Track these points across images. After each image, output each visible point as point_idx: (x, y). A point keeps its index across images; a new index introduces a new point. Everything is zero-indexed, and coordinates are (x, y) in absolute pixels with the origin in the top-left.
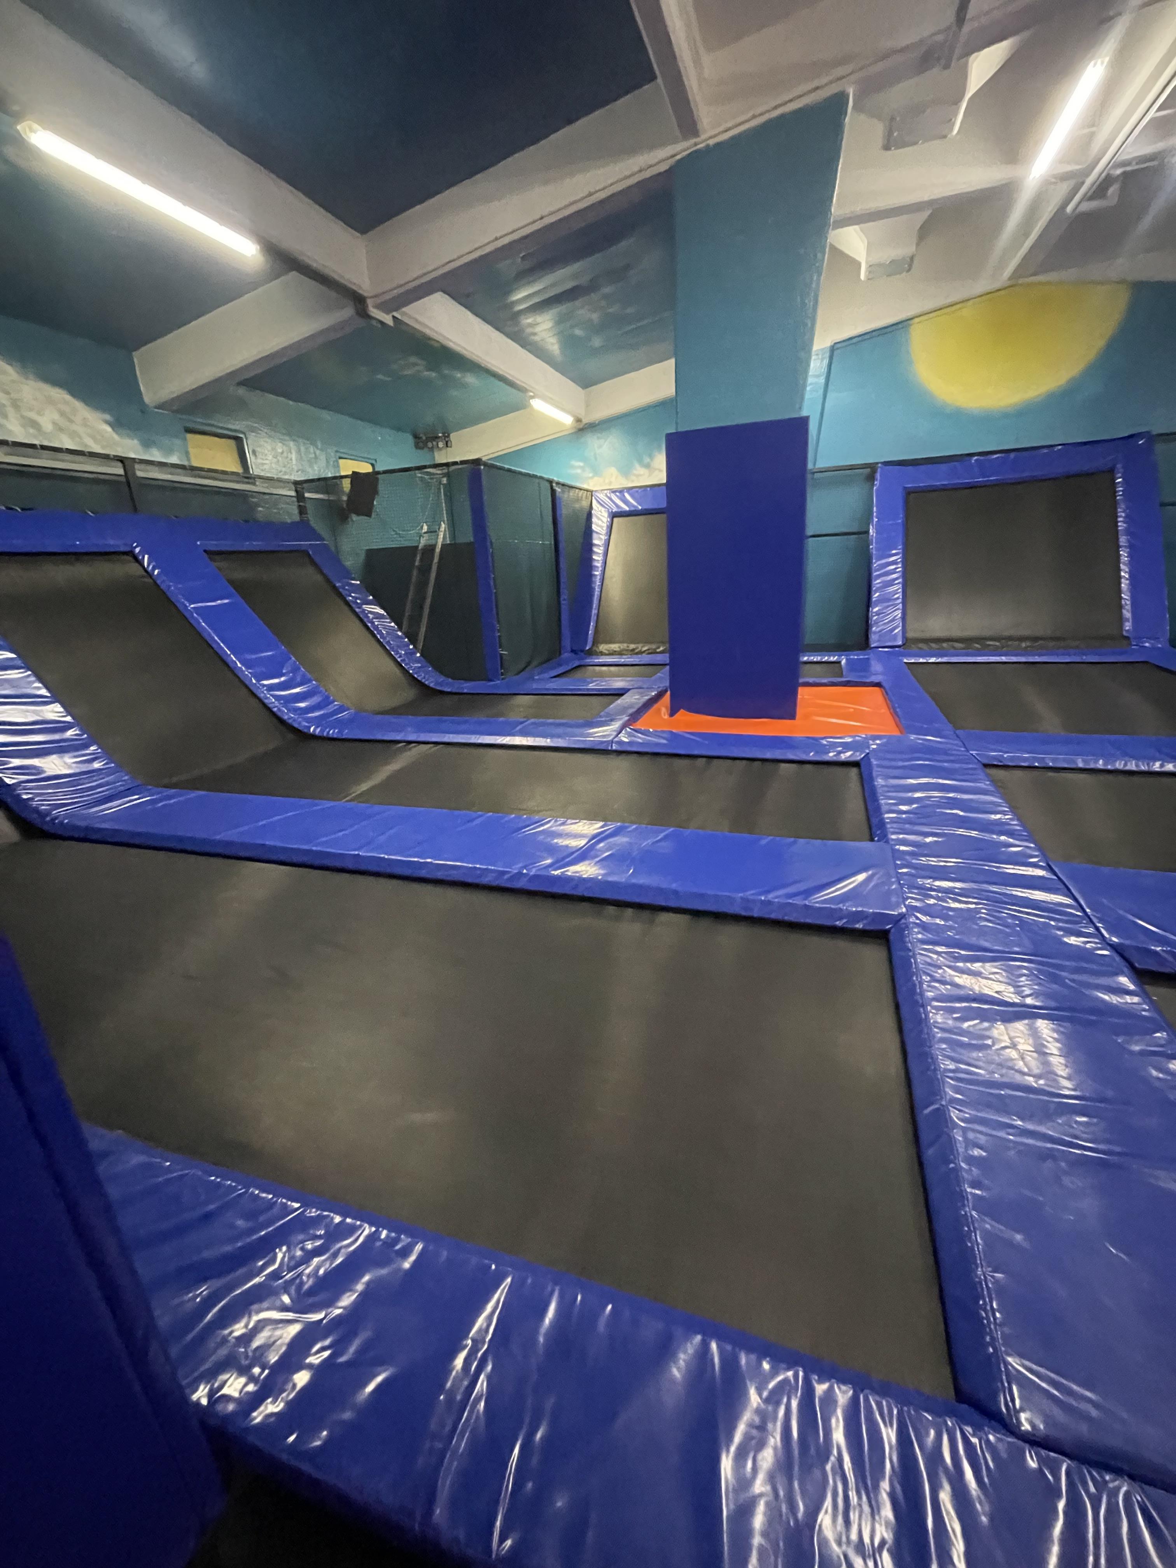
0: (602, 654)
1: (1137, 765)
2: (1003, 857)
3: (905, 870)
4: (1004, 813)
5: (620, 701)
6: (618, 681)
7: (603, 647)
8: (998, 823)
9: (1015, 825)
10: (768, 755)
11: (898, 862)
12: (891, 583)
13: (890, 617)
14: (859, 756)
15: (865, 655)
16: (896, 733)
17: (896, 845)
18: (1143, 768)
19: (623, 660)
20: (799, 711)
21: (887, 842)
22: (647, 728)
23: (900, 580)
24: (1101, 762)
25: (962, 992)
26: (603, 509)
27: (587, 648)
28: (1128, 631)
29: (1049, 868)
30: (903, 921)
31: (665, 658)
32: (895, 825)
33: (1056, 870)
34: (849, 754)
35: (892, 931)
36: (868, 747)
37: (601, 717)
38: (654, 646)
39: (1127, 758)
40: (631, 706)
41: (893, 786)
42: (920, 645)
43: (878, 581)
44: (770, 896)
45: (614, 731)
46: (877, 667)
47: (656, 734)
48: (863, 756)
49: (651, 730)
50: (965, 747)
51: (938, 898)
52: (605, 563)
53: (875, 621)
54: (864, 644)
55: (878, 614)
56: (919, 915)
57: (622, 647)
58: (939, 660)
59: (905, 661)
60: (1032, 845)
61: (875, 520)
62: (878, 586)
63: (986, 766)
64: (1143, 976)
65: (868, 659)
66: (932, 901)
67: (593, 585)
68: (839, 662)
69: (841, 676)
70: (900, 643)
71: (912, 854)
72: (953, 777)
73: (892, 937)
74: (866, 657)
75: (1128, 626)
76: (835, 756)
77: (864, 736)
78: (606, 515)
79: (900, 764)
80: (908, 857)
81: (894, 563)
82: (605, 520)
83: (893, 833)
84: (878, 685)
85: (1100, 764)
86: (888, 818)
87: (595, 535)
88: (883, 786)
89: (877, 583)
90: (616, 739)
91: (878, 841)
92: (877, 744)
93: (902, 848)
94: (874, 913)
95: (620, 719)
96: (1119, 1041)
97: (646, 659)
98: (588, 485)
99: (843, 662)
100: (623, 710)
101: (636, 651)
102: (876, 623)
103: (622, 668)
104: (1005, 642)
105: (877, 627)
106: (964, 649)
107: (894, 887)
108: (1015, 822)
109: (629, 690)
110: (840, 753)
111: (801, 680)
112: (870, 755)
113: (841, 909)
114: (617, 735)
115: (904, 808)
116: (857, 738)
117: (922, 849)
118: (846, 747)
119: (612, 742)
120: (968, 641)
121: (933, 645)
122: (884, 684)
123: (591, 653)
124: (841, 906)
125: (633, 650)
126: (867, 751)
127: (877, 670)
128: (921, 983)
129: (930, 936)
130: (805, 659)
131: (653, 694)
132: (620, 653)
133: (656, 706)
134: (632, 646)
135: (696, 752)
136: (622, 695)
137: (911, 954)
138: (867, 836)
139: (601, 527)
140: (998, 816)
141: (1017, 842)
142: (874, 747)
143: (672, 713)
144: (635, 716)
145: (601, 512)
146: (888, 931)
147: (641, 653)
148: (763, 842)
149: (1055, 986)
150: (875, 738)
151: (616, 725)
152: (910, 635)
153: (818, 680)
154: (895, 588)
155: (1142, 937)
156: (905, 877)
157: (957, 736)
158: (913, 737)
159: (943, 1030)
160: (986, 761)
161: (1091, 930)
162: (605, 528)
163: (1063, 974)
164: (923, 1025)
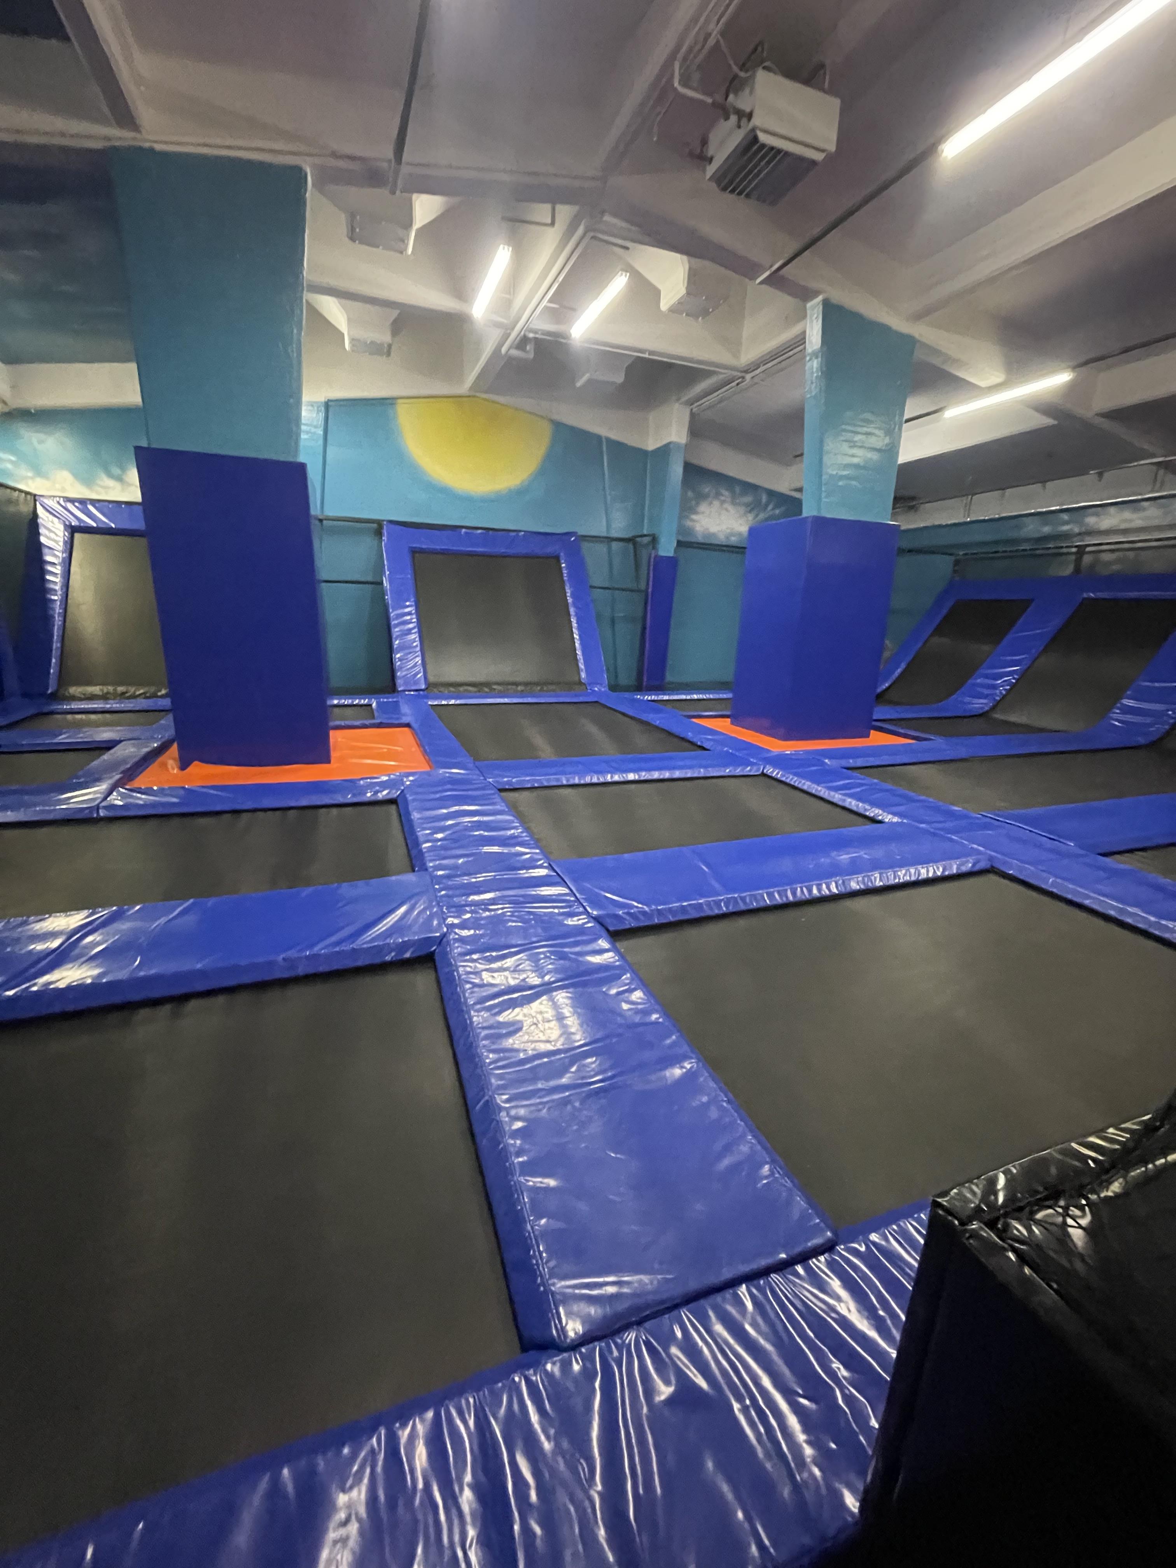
0: (73, 698)
1: (598, 779)
2: (519, 865)
3: (443, 893)
4: (515, 828)
5: (106, 757)
6: (106, 731)
7: (73, 690)
8: (513, 837)
9: (525, 837)
10: (304, 802)
11: (437, 887)
12: (409, 631)
13: (412, 663)
14: (395, 794)
15: (393, 698)
16: (426, 768)
17: (434, 871)
18: (602, 780)
19: (108, 706)
20: (334, 755)
21: (426, 870)
22: (149, 786)
23: (416, 630)
24: (577, 778)
25: (496, 990)
26: (56, 520)
27: (49, 692)
28: (584, 679)
29: (551, 867)
30: (445, 940)
31: (167, 703)
32: (432, 854)
33: (556, 868)
34: (385, 792)
35: (437, 951)
36: (403, 784)
37: (78, 778)
38: (152, 689)
39: (592, 774)
40: (124, 761)
41: (427, 818)
42: (442, 689)
43: (397, 629)
44: (316, 949)
45: (100, 793)
46: (405, 709)
47: (162, 791)
48: (399, 792)
49: (155, 788)
50: (483, 776)
51: (471, 912)
52: (66, 585)
53: (399, 666)
54: (392, 688)
55: (400, 659)
56: (457, 930)
57: (105, 691)
58: (458, 702)
59: (430, 703)
60: (538, 851)
61: (387, 573)
62: (398, 634)
63: (501, 790)
64: (615, 935)
65: (397, 702)
66: (468, 916)
67: (51, 612)
68: (370, 705)
69: (373, 717)
70: (423, 687)
71: (448, 877)
72: (477, 802)
73: (437, 957)
74: (395, 700)
75: (583, 675)
76: (372, 795)
77: (398, 774)
78: (62, 527)
79: (433, 796)
80: (444, 881)
81: (409, 614)
82: (61, 534)
83: (431, 861)
84: (408, 725)
85: (577, 781)
86: (425, 848)
87: (45, 551)
88: (419, 819)
89: (396, 631)
90: (103, 804)
91: (418, 871)
92: (410, 781)
93: (440, 873)
94: (419, 940)
95: (111, 778)
96: (604, 990)
97: (142, 704)
98: (27, 485)
99: (374, 705)
100: (111, 767)
101: (127, 695)
102: (401, 668)
103: (108, 716)
104: (507, 687)
105: (402, 672)
106: (476, 692)
107: (435, 910)
108: (524, 834)
109: (120, 742)
110: (376, 793)
111: (332, 724)
112: (405, 791)
113: (389, 944)
114: (105, 798)
115: (440, 836)
116: (392, 776)
117: (455, 871)
118: (384, 785)
119: (98, 808)
120: (478, 686)
121: (452, 689)
122: (414, 725)
123: (55, 697)
124: (388, 941)
125: (123, 693)
126: (402, 788)
127: (407, 713)
128: (464, 992)
129: (469, 947)
130: (336, 702)
131: (156, 745)
132: (105, 697)
133: (161, 759)
134: (120, 689)
135: (218, 808)
136: (109, 749)
137: (454, 968)
138: (409, 869)
139: (56, 542)
140: (512, 831)
141: (527, 850)
142: (408, 783)
143: (184, 765)
144: (130, 773)
145: (52, 522)
146: (433, 953)
147: (134, 697)
148: (304, 894)
149: (562, 962)
150: (408, 775)
151: (103, 787)
152: (431, 679)
153: (348, 723)
154: (413, 636)
155: (611, 906)
156: (444, 899)
157: (477, 767)
158: (441, 771)
159: (484, 1028)
160: (500, 787)
161: (581, 909)
162: (61, 544)
163: (566, 950)
164: (469, 1029)
